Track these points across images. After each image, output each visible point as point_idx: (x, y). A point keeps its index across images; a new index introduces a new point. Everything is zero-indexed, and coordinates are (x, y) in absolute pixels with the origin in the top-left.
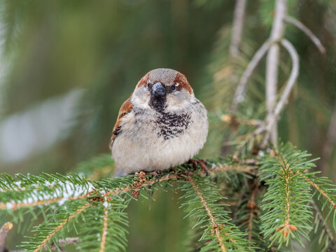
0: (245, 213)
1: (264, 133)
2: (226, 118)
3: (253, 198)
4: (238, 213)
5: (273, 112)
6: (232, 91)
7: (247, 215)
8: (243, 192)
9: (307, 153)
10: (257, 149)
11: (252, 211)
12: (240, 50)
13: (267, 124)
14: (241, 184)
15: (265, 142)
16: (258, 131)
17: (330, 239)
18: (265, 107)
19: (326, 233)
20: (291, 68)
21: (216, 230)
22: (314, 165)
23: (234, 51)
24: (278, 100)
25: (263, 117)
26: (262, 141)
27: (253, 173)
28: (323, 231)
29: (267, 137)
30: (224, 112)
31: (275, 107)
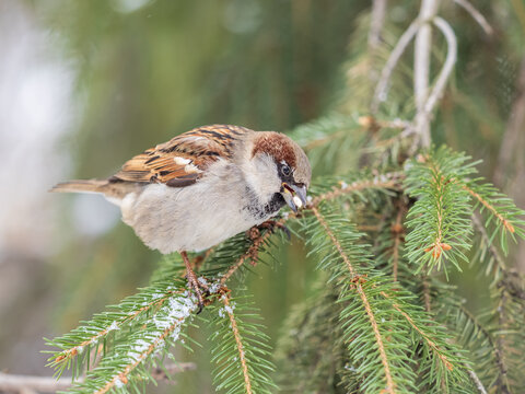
0: (389, 239)
1: (412, 136)
2: (364, 121)
3: (399, 219)
4: (380, 238)
5: (424, 109)
6: (372, 90)
7: (392, 241)
8: (385, 212)
9: (466, 155)
10: (403, 157)
11: (398, 236)
12: (381, 39)
13: (415, 124)
14: (384, 203)
15: (414, 148)
16: (404, 134)
17: (501, 269)
18: (414, 105)
19: (496, 262)
20: (446, 54)
21: (357, 284)
22: (475, 171)
23: (373, 41)
24: (430, 94)
25: (411, 117)
26: (409, 147)
27: (397, 189)
28: (492, 260)
29: (416, 141)
30: (361, 115)
31: (426, 102)
